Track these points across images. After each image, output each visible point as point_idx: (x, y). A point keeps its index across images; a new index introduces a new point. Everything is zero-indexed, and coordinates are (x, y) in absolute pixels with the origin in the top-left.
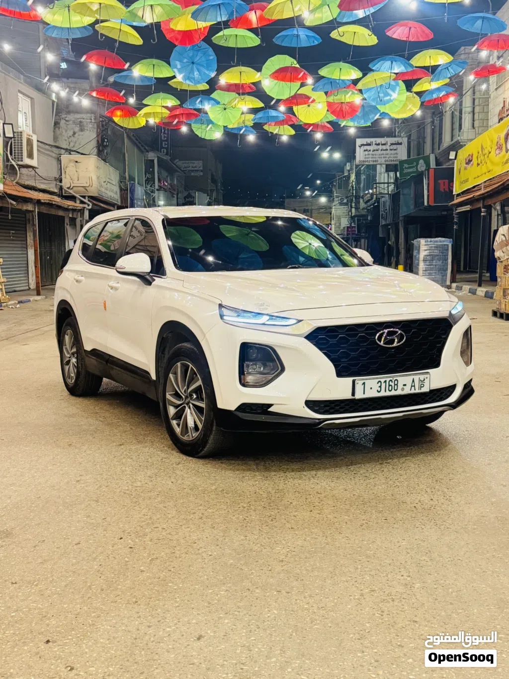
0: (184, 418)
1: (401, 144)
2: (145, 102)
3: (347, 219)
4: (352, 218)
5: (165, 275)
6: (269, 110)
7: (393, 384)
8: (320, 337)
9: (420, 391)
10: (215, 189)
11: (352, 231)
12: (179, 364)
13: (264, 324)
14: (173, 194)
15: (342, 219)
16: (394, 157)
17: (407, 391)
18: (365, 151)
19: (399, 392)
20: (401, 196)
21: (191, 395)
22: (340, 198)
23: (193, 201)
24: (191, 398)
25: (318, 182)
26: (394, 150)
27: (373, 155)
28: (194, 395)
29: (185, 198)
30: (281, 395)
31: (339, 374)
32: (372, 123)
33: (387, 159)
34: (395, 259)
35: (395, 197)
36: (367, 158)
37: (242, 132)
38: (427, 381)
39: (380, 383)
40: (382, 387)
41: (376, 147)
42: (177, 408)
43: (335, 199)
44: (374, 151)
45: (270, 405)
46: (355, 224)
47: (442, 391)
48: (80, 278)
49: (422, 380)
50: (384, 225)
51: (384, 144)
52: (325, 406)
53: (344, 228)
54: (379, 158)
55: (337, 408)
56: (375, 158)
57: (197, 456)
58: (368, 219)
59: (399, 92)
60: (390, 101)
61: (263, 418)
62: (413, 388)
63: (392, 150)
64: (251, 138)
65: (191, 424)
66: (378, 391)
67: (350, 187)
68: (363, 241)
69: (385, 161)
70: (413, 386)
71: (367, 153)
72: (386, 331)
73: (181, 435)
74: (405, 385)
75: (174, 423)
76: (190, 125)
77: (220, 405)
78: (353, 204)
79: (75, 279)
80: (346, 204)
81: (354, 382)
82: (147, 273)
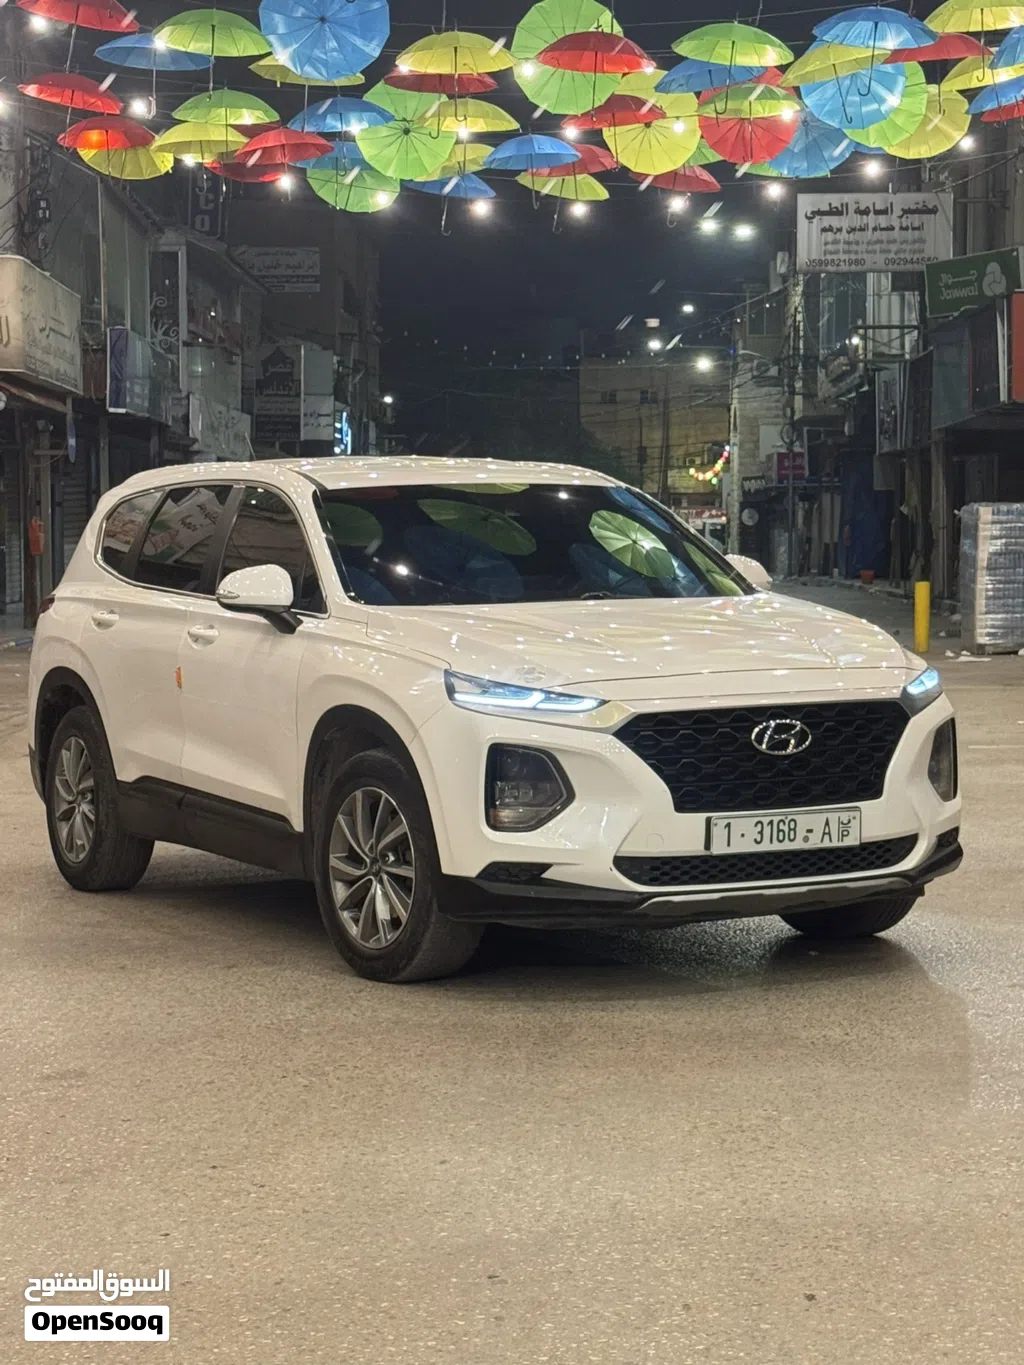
0: (369, 904)
1: (933, 211)
2: (177, 115)
3: (779, 428)
4: (795, 426)
5: (326, 612)
6: (533, 136)
7: (786, 829)
8: (642, 733)
9: (841, 844)
10: (356, 331)
11: (795, 467)
12: (359, 794)
13: (534, 709)
14: (232, 354)
15: (763, 429)
16: (914, 252)
17: (815, 842)
18: (824, 230)
19: (798, 845)
20: (935, 369)
21: (384, 856)
22: (756, 362)
23: (291, 374)
24: (385, 863)
25: (688, 309)
26: (914, 229)
27: (849, 243)
28: (390, 854)
29: (265, 364)
30: (569, 846)
31: (681, 806)
32: (832, 172)
33: (892, 256)
34: (921, 561)
35: (919, 370)
36: (831, 253)
37: (448, 189)
38: (855, 824)
39: (759, 825)
40: (764, 832)
41: (859, 221)
42: (351, 887)
43: (740, 366)
44: (852, 230)
45: (546, 867)
46: (802, 446)
47: (888, 846)
48: (107, 616)
49: (845, 822)
50: (887, 454)
51: (884, 212)
52: (654, 869)
53: (769, 457)
54: (867, 252)
55: (676, 873)
56: (856, 253)
57: (394, 979)
58: (843, 431)
59: (904, 91)
60: (877, 116)
61: (532, 892)
62: (827, 837)
63: (907, 229)
64: (482, 209)
65: (383, 912)
66: (755, 840)
67: (788, 330)
68: (826, 498)
69: (888, 262)
70: (827, 833)
71: (830, 236)
72: (772, 723)
73: (362, 938)
74: (810, 831)
75: (345, 915)
76: (301, 173)
77: (447, 868)
78: (799, 385)
79: (94, 620)
80: (776, 382)
81: (708, 821)
82: (284, 607)
